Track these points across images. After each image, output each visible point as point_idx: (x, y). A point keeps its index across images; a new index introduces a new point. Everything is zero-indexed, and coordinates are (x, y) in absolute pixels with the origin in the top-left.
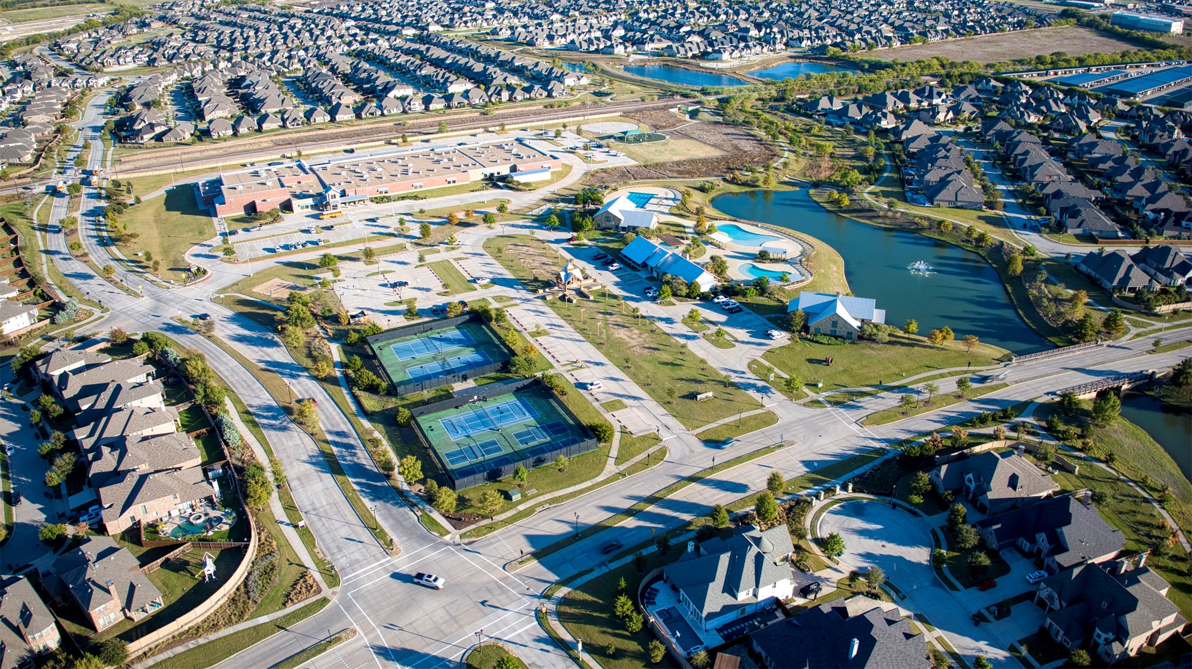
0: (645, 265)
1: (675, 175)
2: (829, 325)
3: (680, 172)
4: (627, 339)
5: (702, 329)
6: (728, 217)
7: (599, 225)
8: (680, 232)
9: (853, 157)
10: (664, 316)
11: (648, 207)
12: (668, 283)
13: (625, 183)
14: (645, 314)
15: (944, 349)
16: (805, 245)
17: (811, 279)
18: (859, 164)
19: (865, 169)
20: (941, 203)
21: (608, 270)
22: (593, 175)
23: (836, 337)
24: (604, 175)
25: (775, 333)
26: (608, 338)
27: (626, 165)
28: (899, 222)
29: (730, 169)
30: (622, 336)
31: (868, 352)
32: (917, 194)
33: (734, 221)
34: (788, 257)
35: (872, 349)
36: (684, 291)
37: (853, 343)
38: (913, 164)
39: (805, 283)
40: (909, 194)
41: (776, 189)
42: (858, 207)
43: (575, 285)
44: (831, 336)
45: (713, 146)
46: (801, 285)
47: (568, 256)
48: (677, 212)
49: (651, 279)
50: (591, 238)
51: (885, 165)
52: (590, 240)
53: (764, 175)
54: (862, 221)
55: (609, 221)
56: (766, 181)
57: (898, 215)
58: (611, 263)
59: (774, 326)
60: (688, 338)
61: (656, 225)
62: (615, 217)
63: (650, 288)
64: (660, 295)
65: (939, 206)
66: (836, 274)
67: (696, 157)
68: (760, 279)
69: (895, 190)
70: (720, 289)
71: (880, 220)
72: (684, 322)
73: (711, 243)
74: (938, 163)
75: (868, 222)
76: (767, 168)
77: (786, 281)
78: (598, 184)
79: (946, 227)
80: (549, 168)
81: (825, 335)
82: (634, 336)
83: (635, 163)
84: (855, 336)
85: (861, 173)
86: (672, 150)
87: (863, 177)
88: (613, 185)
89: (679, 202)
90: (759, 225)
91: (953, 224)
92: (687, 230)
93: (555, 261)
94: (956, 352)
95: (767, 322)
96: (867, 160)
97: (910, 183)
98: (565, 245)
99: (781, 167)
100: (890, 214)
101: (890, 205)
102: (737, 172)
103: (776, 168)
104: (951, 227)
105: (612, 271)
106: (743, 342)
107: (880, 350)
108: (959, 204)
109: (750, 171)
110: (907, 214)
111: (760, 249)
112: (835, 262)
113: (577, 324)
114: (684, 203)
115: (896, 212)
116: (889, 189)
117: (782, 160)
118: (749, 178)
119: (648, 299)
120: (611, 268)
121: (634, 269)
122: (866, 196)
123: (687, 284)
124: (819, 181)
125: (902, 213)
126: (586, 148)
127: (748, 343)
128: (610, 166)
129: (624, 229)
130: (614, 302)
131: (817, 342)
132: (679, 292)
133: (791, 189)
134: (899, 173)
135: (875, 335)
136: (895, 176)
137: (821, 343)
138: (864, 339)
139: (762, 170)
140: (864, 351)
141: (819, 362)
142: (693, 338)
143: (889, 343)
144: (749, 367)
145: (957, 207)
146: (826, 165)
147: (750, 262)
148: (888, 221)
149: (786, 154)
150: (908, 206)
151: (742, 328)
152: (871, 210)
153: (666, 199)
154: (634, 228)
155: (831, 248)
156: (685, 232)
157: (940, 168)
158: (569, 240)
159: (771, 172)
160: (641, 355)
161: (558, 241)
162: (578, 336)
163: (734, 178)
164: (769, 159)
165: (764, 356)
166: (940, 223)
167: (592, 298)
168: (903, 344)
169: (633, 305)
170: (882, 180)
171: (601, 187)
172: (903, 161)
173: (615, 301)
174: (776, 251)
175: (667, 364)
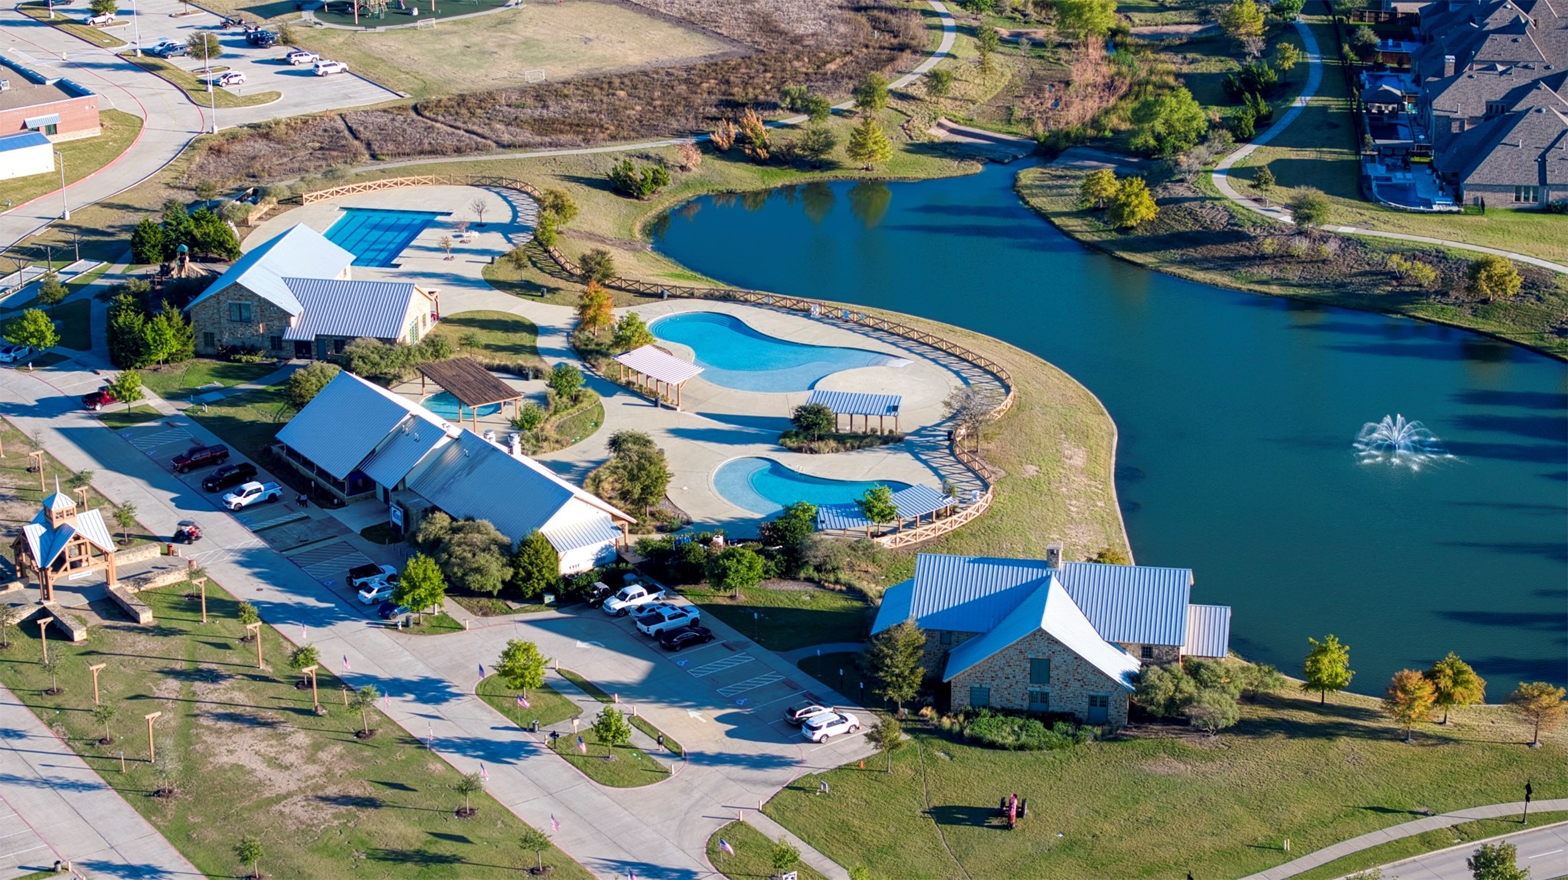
0: (360, 482)
1: (526, 135)
2: (1021, 672)
3: (543, 126)
4: (262, 770)
5: (551, 715)
6: (703, 285)
7: (209, 338)
8: (516, 349)
9: (1193, 44)
10: (413, 671)
11: (409, 260)
12: (434, 547)
13: (331, 176)
14: (338, 670)
15: (1445, 740)
16: (975, 375)
17: (982, 502)
18: (1212, 66)
19: (1228, 84)
20: (1489, 198)
21: (224, 508)
22: (216, 151)
23: (1048, 720)
24: (261, 146)
25: (821, 716)
26: (190, 769)
27: (345, 105)
28: (1333, 272)
29: (732, 107)
30: (244, 758)
31: (1163, 767)
32: (1407, 166)
33: (726, 298)
34: (905, 424)
35: (1180, 754)
36: (497, 572)
37: (1110, 736)
38: (1401, 58)
39: (959, 519)
40: (1377, 171)
41: (901, 173)
42: (1190, 226)
43: (89, 573)
44: (1030, 714)
45: (679, 22)
46: (942, 526)
47: (76, 459)
48: (515, 276)
49: (380, 534)
50: (175, 387)
51: (1303, 67)
52: (171, 397)
53: (856, 122)
54: (1200, 276)
55: (248, 321)
56: (857, 148)
57: (1330, 249)
58: (234, 482)
59: (820, 688)
60: (493, 752)
61: (428, 328)
62: (266, 306)
63: (371, 570)
64: (400, 594)
65: (1480, 207)
66: (1080, 481)
67: (609, 68)
68: (789, 513)
69: (1328, 155)
70: (633, 559)
71: (1266, 271)
72: (487, 693)
73: (628, 388)
74: (1488, 50)
75: (1221, 279)
76: (866, 95)
77: (884, 516)
78: (232, 184)
79: (1499, 283)
80: (52, 129)
81: (1008, 712)
82: (291, 758)
83: (383, 98)
84: (1118, 710)
85: (1204, 101)
86: (527, 43)
87: (1216, 113)
88: (283, 186)
89: (523, 239)
90: (816, 311)
91: (1525, 270)
92: (542, 342)
93: (28, 482)
94: (1490, 746)
95: (800, 677)
96: (1235, 49)
97: (1385, 127)
98: (75, 420)
99: (920, 91)
100: (1301, 246)
101: (1302, 212)
102: (752, 118)
103: (903, 96)
104: (1518, 281)
105: (238, 512)
106: (699, 758)
107: (1208, 758)
108: (1554, 196)
109: (806, 110)
110: (1361, 243)
111: (803, 398)
112: (1082, 436)
113: (81, 721)
114: (541, 242)
115: (1325, 238)
116: (1309, 154)
117: (929, 65)
118: (795, 136)
119: (359, 611)
120: (234, 500)
121: (324, 498)
122: (1222, 185)
123: (505, 549)
124: (1055, 135)
125: (1346, 240)
126: (199, 48)
127: (718, 759)
128: (283, 115)
129: (303, 348)
130: (226, 627)
131: (977, 742)
132: (474, 581)
133: (952, 168)
134: (1349, 94)
135: (1189, 701)
136: (1335, 104)
137: (992, 745)
138: (1152, 719)
139: (849, 104)
140: (1148, 766)
141: (977, 816)
142: (517, 751)
143: (1244, 728)
144: (711, 852)
145: (1548, 209)
146: (1090, 76)
147: (762, 450)
148: (1293, 273)
149: (948, 41)
150: (1368, 212)
151: (699, 705)
152: (1236, 236)
153: (481, 227)
154: (340, 342)
155: (1074, 384)
156: (535, 351)
157: (1492, 68)
158: (90, 400)
159: (884, 109)
160: (305, 829)
161: (48, 407)
162: (77, 769)
163: (741, 139)
164: (879, 64)
165: (775, 809)
166: (1478, 267)
167: (146, 618)
168: (1294, 730)
169: (299, 634)
170: (1286, 120)
171: (239, 194)
172: (1365, 50)
173: (231, 623)
174: (860, 404)
175: (399, 857)
